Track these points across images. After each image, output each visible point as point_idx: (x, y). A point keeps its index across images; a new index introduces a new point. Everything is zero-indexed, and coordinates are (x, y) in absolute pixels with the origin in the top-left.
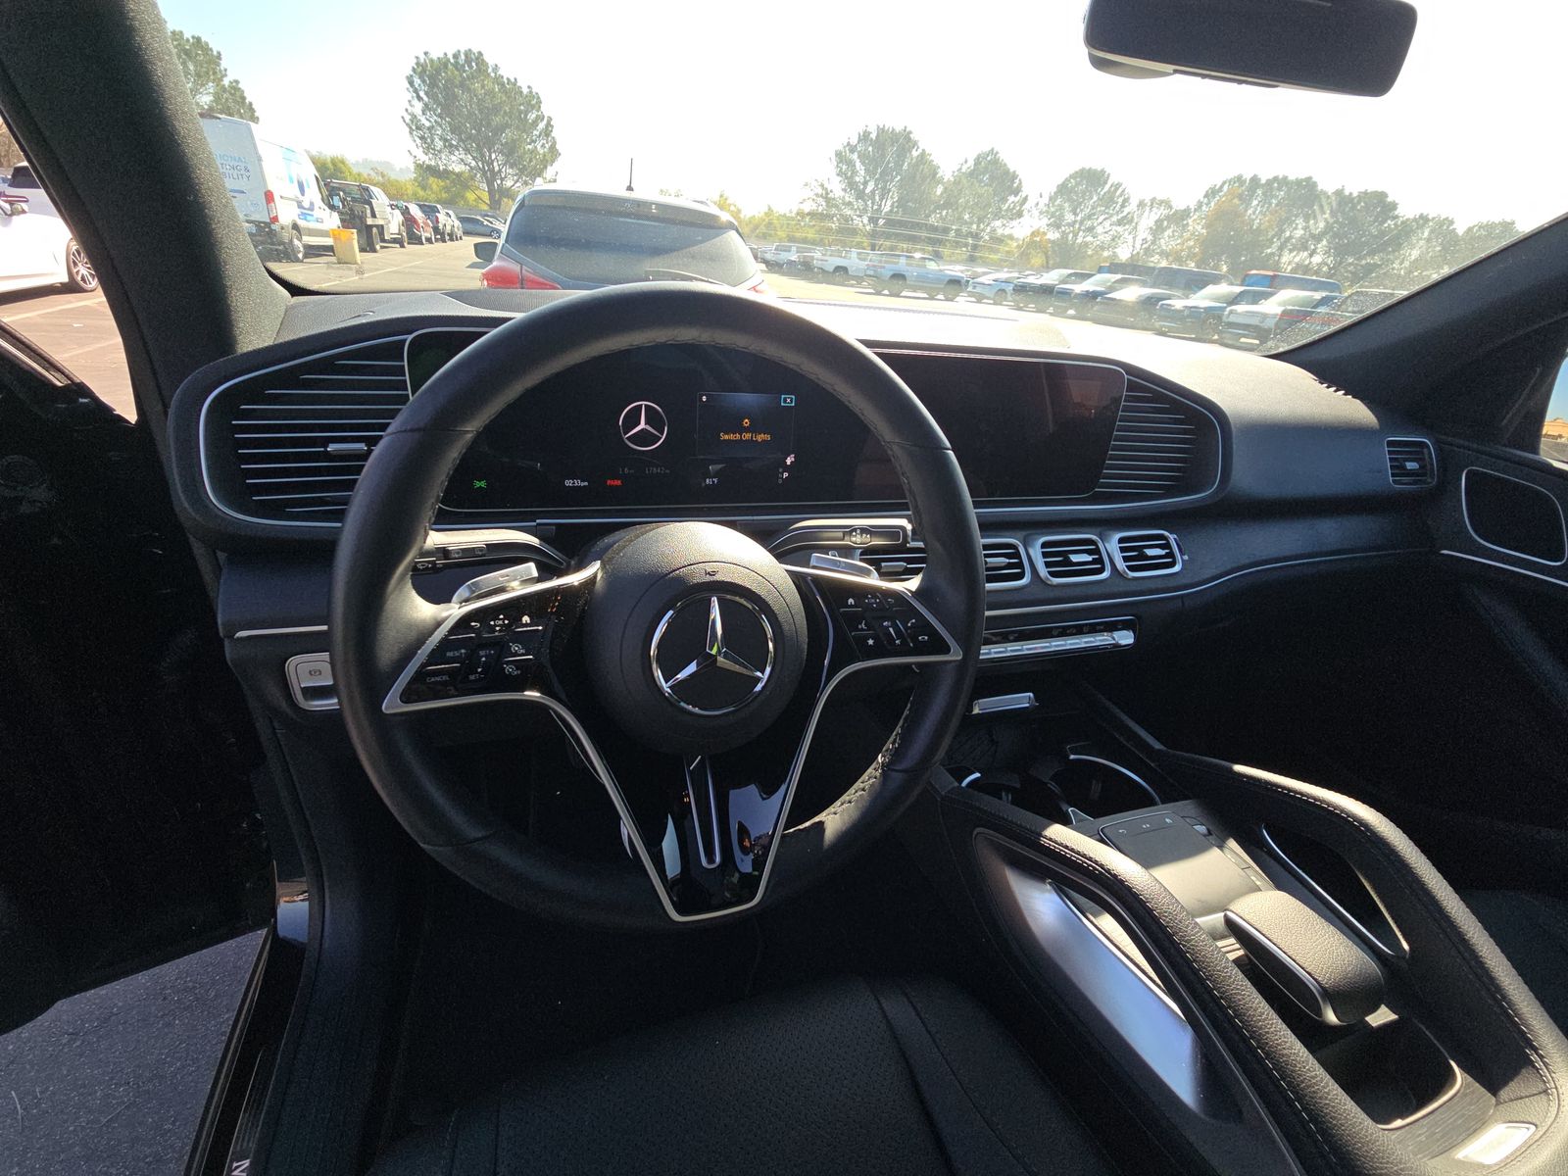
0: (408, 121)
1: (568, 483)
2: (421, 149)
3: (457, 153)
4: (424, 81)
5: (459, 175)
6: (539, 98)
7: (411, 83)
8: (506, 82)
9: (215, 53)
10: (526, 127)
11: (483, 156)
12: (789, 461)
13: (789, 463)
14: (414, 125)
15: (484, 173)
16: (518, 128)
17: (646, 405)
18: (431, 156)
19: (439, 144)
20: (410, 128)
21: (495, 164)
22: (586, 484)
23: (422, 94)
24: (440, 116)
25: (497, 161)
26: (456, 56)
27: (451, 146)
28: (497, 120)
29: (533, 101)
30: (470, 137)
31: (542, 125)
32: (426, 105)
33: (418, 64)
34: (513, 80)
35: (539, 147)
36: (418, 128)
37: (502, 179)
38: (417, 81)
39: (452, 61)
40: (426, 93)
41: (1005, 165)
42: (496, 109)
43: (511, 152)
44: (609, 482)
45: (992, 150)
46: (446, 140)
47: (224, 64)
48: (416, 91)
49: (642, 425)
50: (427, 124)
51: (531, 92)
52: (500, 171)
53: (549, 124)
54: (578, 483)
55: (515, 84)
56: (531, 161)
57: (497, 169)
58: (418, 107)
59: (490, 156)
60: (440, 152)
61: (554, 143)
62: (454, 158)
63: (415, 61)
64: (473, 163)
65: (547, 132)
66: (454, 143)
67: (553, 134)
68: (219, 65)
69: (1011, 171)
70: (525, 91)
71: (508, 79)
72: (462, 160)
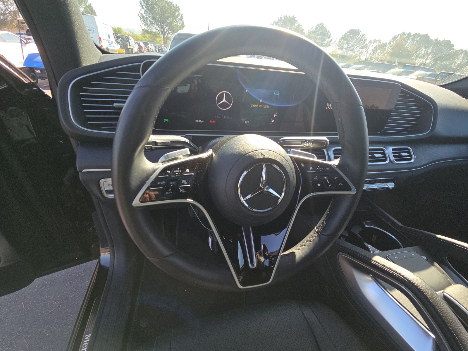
0: (140, 15)
1: (197, 121)
2: (144, 25)
3: (154, 26)
4: (145, 3)
5: (154, 33)
6: (179, 8)
7: (141, 4)
10: (175, 17)
11: (162, 26)
12: (275, 116)
13: (274, 117)
14: (142, 17)
15: (162, 32)
16: (172, 18)
17: (226, 92)
18: (146, 27)
19: (149, 23)
20: (141, 18)
21: (165, 29)
22: (203, 122)
23: (144, 7)
24: (149, 14)
25: (166, 28)
27: (152, 23)
28: (166, 15)
29: (177, 9)
30: (158, 20)
31: (180, 17)
32: (145, 10)
34: (171, 2)
35: (179, 24)
36: (143, 18)
37: (167, 34)
38: (143, 3)
40: (145, 7)
41: (326, 28)
42: (166, 12)
43: (170, 24)
44: (211, 121)
45: (322, 23)
46: (151, 22)
48: (142, 6)
49: (224, 100)
50: (146, 17)
51: (177, 6)
52: (167, 31)
53: (182, 16)
54: (200, 121)
55: (172, 3)
56: (176, 28)
57: (166, 31)
58: (143, 11)
59: (164, 27)
60: (149, 25)
61: (183, 22)
62: (153, 27)
64: (159, 29)
65: (181, 19)
66: (153, 23)
67: (183, 19)
69: (328, 30)
70: (175, 5)
71: (170, 1)
72: (156, 28)
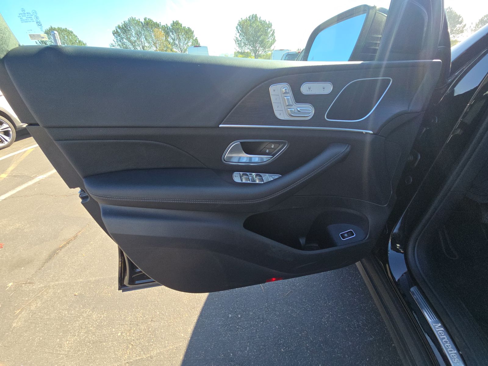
0: (235, 40)
2: (238, 47)
3: (247, 46)
4: (240, 27)
5: (247, 53)
6: (271, 24)
7: (237, 29)
8: (262, 21)
9: (192, 31)
10: (266, 33)
11: (254, 45)
14: (237, 41)
15: (254, 50)
16: (264, 35)
18: (240, 48)
19: (243, 44)
20: (236, 41)
21: (257, 47)
23: (239, 31)
24: (244, 36)
25: (258, 45)
26: (249, 17)
27: (246, 44)
28: (259, 34)
29: (270, 26)
30: (251, 41)
31: (271, 33)
32: (240, 34)
33: (239, 22)
34: (264, 20)
35: (270, 39)
36: (238, 41)
37: (259, 52)
38: (239, 27)
39: (248, 19)
40: (241, 31)
41: (455, 12)
42: (258, 31)
43: (262, 42)
45: (449, 7)
46: (245, 43)
47: (194, 33)
48: (238, 31)
50: (240, 39)
51: (269, 23)
52: (258, 49)
53: (274, 32)
55: (265, 22)
56: (267, 44)
57: (257, 49)
58: (238, 36)
59: (256, 45)
60: (243, 47)
61: (275, 37)
62: (246, 48)
63: (239, 21)
64: (251, 48)
65: (273, 35)
66: (247, 43)
67: (274, 35)
68: (193, 34)
69: (458, 15)
70: (268, 23)
71: (263, 20)
72: (248, 48)
